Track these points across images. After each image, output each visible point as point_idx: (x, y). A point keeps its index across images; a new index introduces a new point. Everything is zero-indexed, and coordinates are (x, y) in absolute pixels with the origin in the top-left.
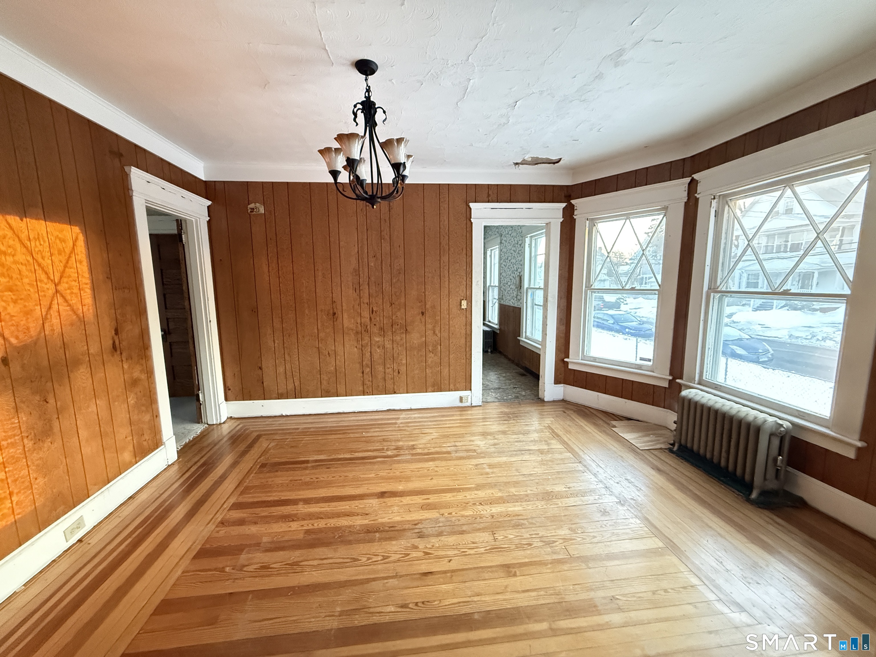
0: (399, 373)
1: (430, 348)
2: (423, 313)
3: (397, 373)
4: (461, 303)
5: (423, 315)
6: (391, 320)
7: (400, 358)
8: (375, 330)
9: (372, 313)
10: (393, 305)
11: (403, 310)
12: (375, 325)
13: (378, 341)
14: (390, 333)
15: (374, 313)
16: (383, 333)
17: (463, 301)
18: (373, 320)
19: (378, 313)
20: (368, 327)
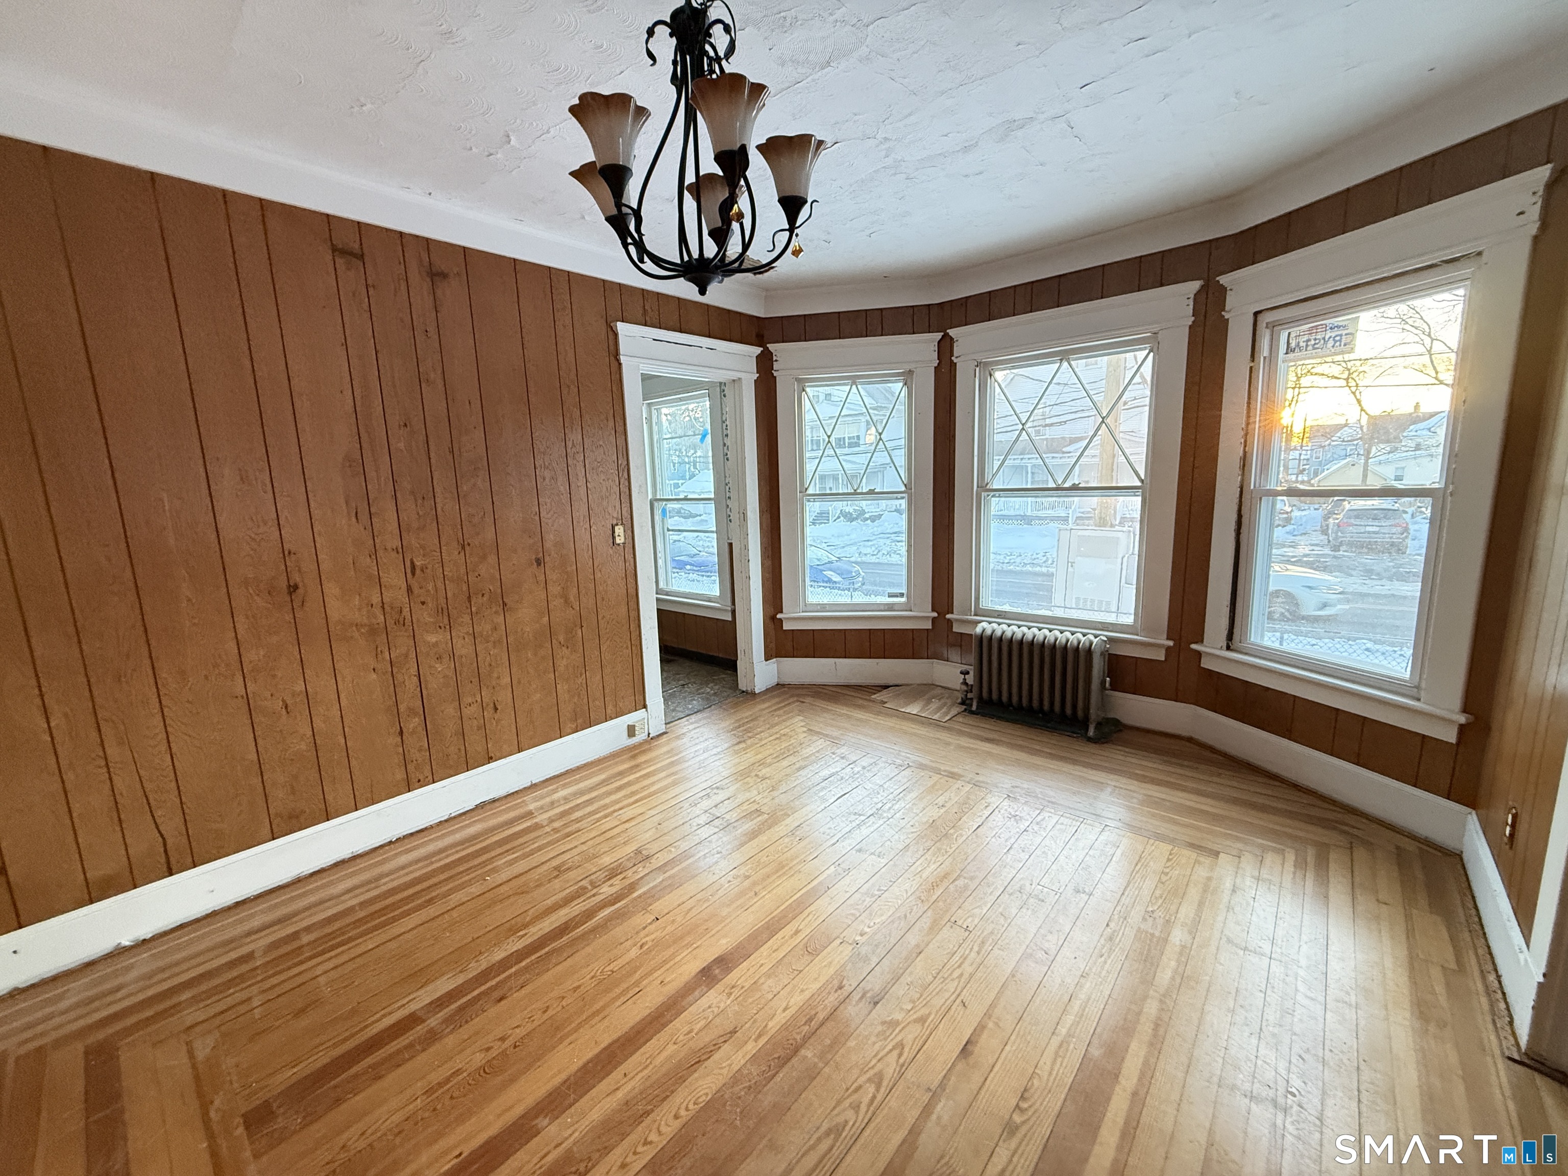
0: (496, 709)
1: (561, 639)
2: (538, 562)
3: (492, 711)
4: (613, 532)
5: (539, 564)
6: (465, 588)
7: (495, 675)
8: (425, 616)
9: (413, 574)
10: (467, 548)
11: (492, 559)
12: (423, 603)
13: (436, 644)
14: (466, 618)
15: (418, 572)
16: (446, 621)
17: (616, 528)
18: (416, 590)
19: (428, 571)
20: (406, 611)
